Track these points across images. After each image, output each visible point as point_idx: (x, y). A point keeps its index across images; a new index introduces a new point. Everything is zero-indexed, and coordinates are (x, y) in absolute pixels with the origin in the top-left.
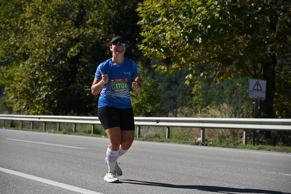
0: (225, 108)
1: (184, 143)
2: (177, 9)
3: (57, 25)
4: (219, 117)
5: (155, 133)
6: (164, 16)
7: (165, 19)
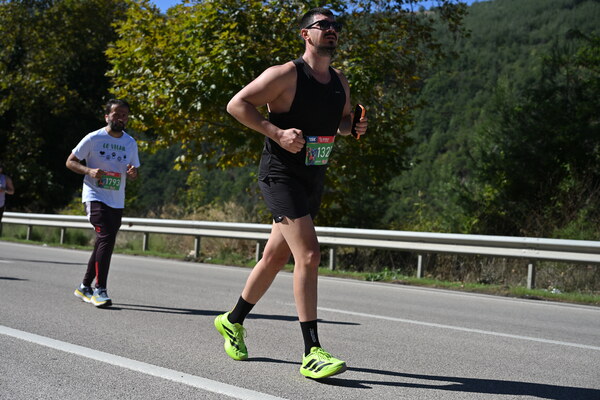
0: (231, 209)
1: (168, 258)
2: (167, 57)
4: (222, 221)
5: (126, 242)
6: (147, 65)
7: (148, 71)
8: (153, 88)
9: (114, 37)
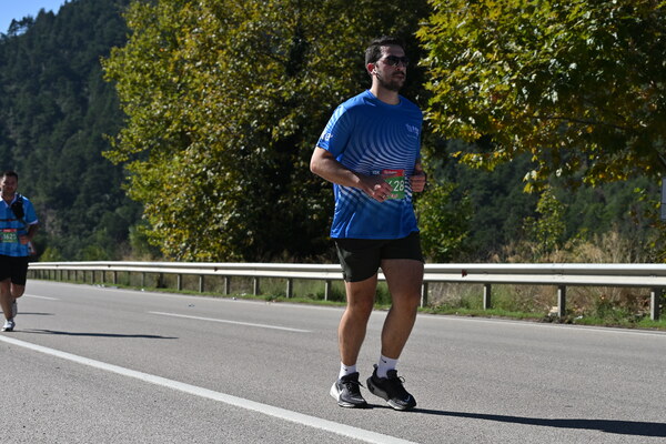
1: (521, 319)
2: (503, 31)
3: (249, 72)
4: (597, 261)
5: (460, 298)
6: (475, 46)
7: (477, 53)
8: (486, 77)
9: (427, 11)
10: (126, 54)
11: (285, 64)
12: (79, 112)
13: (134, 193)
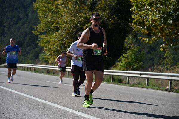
1: (157, 89)
3: (78, 9)
6: (148, 5)
7: (149, 7)
8: (151, 15)
10: (41, 2)
11: (89, 7)
12: (26, 18)
13: (41, 44)
